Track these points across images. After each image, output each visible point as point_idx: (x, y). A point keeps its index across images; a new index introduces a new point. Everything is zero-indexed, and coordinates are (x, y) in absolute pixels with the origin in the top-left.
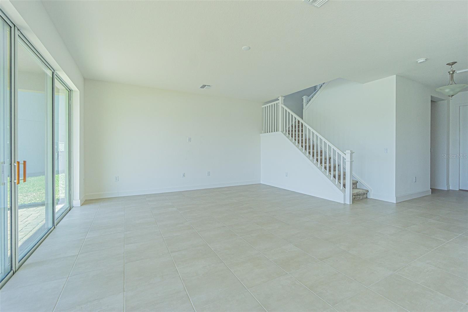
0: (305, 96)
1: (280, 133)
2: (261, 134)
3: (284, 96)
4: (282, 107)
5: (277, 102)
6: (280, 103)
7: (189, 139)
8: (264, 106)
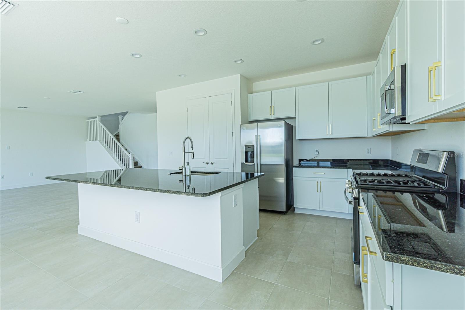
0: (120, 116)
1: (98, 141)
2: (86, 142)
3: (101, 115)
4: (99, 123)
5: (95, 119)
6: (98, 120)
7: (8, 147)
8: (88, 121)
